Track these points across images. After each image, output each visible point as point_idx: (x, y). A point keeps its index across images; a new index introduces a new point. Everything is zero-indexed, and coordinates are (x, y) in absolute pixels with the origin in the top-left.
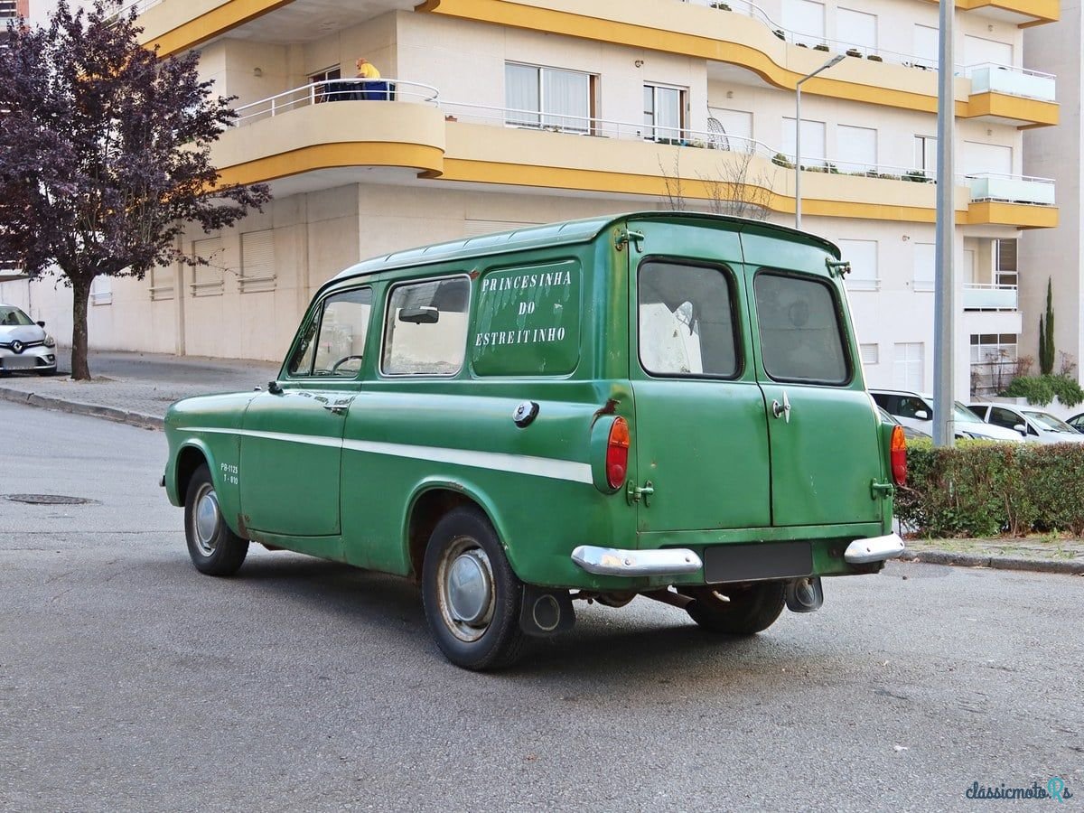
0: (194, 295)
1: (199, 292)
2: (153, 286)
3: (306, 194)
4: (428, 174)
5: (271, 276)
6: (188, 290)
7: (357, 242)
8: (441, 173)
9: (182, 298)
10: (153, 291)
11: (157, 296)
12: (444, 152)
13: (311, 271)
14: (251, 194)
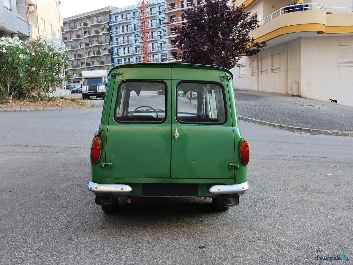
0: (261, 74)
1: (263, 73)
2: (252, 71)
3: (287, 42)
4: (319, 33)
5: (278, 68)
6: (260, 72)
7: (300, 55)
8: (324, 32)
9: (258, 75)
10: (252, 73)
11: (253, 75)
12: (325, 25)
13: (289, 66)
14: (260, 45)
